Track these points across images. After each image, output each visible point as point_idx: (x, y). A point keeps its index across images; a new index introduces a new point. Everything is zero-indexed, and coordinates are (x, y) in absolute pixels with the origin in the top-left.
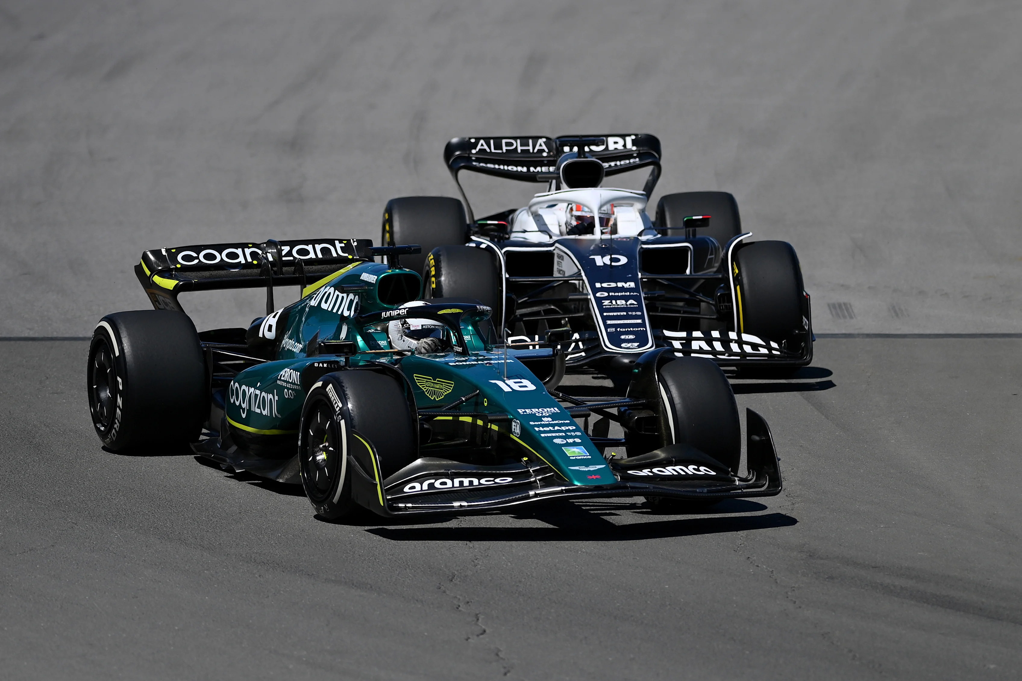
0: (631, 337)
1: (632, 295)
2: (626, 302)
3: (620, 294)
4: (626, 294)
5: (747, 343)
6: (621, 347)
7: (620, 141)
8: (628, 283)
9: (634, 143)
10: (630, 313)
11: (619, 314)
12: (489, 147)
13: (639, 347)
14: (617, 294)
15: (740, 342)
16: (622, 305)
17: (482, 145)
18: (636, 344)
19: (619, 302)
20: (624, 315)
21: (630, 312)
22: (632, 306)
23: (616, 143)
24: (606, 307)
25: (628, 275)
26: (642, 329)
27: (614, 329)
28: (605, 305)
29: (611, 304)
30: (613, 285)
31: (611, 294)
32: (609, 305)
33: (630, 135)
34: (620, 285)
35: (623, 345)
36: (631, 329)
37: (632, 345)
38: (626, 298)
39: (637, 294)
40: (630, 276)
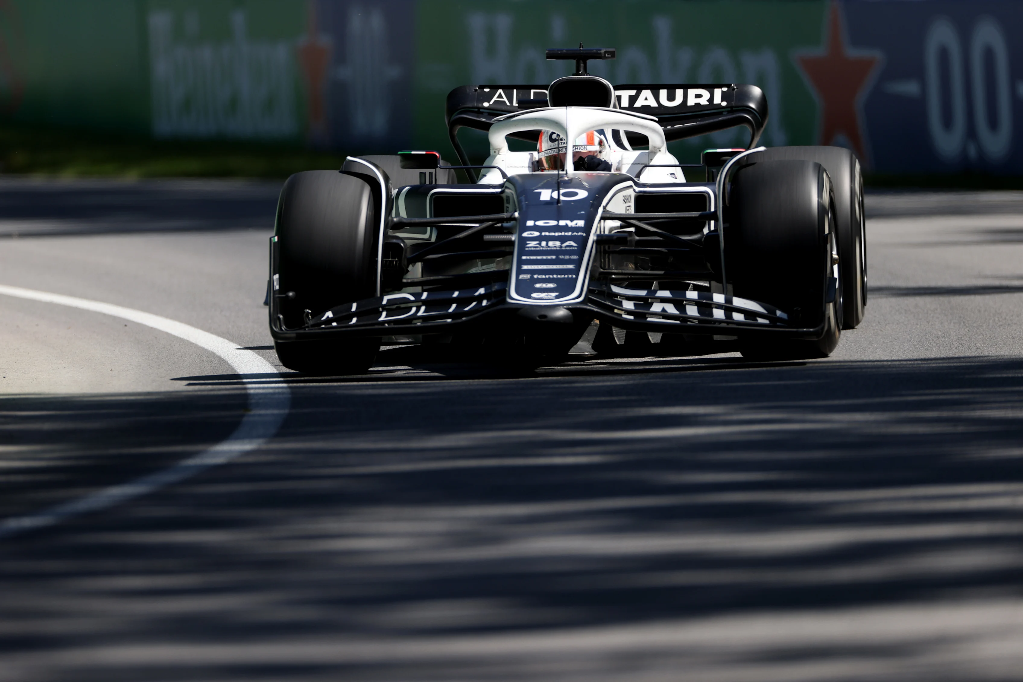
0: (551, 285)
1: (575, 235)
2: (562, 243)
3: (557, 234)
4: (566, 234)
5: (739, 310)
6: (530, 297)
7: (706, 94)
8: (575, 222)
9: (724, 97)
10: (561, 257)
11: (544, 257)
12: (511, 100)
13: (557, 297)
14: (553, 234)
15: (729, 309)
16: (555, 247)
17: (500, 96)
18: (554, 294)
19: (551, 244)
20: (552, 259)
21: (561, 255)
22: (569, 248)
23: (698, 96)
24: (530, 249)
25: (580, 212)
26: (570, 276)
27: (529, 276)
28: (529, 247)
29: (538, 245)
30: (553, 223)
31: (543, 234)
32: (536, 247)
33: (720, 86)
34: (562, 223)
35: (534, 295)
36: (555, 276)
37: (547, 295)
38: (563, 239)
39: (582, 234)
40: (583, 212)
